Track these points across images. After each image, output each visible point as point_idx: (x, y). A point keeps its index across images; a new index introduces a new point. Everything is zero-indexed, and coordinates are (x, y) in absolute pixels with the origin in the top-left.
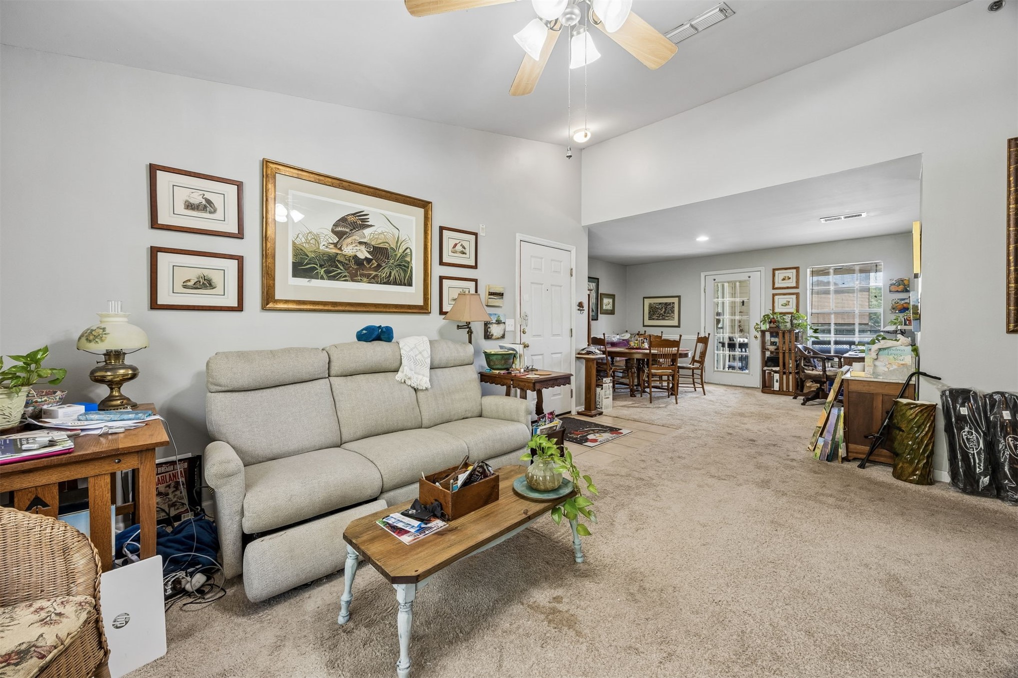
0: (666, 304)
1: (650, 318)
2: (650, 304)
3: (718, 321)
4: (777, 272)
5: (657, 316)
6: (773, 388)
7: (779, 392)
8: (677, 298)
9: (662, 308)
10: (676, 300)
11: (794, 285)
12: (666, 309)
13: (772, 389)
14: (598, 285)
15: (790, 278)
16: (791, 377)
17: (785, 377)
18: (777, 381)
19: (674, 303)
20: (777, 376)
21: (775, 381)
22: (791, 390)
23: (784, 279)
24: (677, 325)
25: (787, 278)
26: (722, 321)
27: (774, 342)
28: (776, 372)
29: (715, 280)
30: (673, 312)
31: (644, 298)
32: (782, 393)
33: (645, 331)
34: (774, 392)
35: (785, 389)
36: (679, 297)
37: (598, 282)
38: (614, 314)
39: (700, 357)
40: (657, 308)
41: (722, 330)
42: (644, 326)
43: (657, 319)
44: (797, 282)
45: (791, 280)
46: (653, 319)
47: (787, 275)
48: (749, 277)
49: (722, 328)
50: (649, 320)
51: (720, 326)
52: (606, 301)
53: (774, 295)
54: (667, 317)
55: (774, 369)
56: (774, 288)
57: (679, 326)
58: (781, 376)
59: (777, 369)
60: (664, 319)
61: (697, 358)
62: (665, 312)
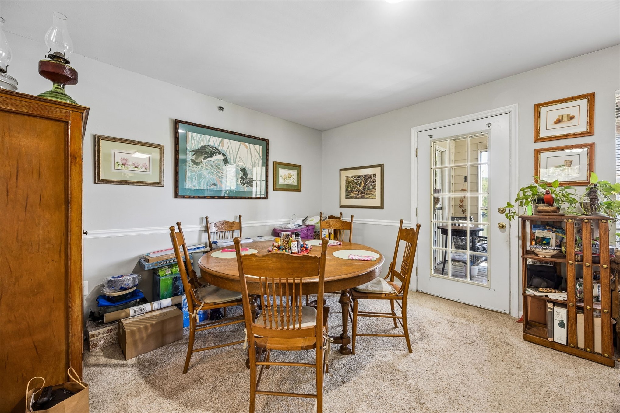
0: (365, 176)
1: (348, 197)
2: (347, 177)
3: (436, 200)
4: (543, 110)
5: (355, 194)
6: (552, 336)
7: (567, 349)
8: (380, 168)
9: (361, 183)
10: (377, 171)
11: (583, 128)
12: (365, 184)
13: (550, 339)
14: (267, 149)
15: (572, 118)
16: (598, 322)
17: (581, 318)
18: (561, 325)
19: (375, 175)
20: (560, 314)
21: (556, 323)
22: (598, 348)
23: (559, 121)
24: (380, 205)
25: (565, 118)
26: (441, 199)
27: (544, 239)
28: (556, 303)
29: (431, 136)
30: (374, 187)
31: (341, 170)
32: (575, 351)
33: (341, 214)
34: (554, 346)
35: (581, 343)
36: (382, 166)
37: (268, 144)
38: (299, 190)
39: (403, 268)
40: (356, 183)
41: (441, 211)
42: (341, 207)
43: (356, 198)
44: (591, 123)
45: (575, 121)
46: (351, 198)
47: (565, 112)
48: (489, 125)
49: (441, 208)
50: (346, 198)
51: (438, 206)
52: (283, 172)
53: (538, 152)
54: (367, 194)
55: (553, 296)
56: (537, 140)
57: (381, 207)
58: (572, 315)
59: (561, 296)
60: (363, 197)
61: (398, 269)
62: (364, 189)
